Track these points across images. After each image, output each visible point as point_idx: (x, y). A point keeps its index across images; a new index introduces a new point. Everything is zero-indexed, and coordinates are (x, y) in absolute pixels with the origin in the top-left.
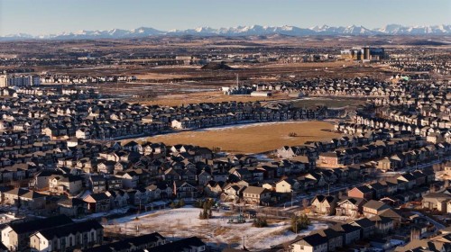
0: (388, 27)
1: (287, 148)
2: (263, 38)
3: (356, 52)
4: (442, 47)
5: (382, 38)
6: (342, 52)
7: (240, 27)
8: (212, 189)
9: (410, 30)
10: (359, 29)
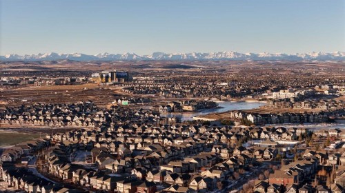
0: (154, 54)
2: (54, 62)
3: (104, 75)
4: (191, 70)
5: (147, 63)
6: (93, 75)
7: (40, 54)
9: (170, 57)
10: (132, 55)
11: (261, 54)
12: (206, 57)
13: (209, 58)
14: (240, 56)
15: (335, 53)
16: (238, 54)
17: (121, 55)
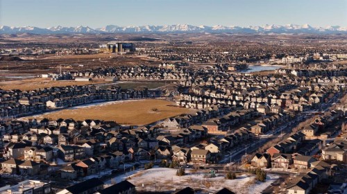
0: (108, 27)
1: (172, 120)
2: (14, 36)
3: (112, 46)
6: (100, 46)
8: (161, 153)
9: (124, 29)
10: (86, 28)
11: (215, 26)
12: (160, 30)
13: (163, 31)
14: (194, 29)
15: (288, 26)
16: (192, 27)
17: (74, 28)
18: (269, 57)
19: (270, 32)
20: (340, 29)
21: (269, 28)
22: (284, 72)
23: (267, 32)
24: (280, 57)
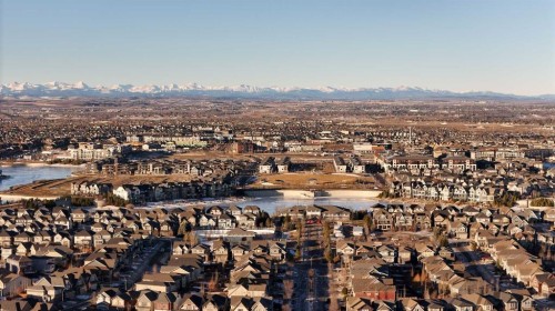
15: (51, 84)
18: (38, 145)
19: (23, 93)
20: (133, 90)
21: (20, 88)
22: (95, 189)
23: (16, 95)
24: (63, 145)
